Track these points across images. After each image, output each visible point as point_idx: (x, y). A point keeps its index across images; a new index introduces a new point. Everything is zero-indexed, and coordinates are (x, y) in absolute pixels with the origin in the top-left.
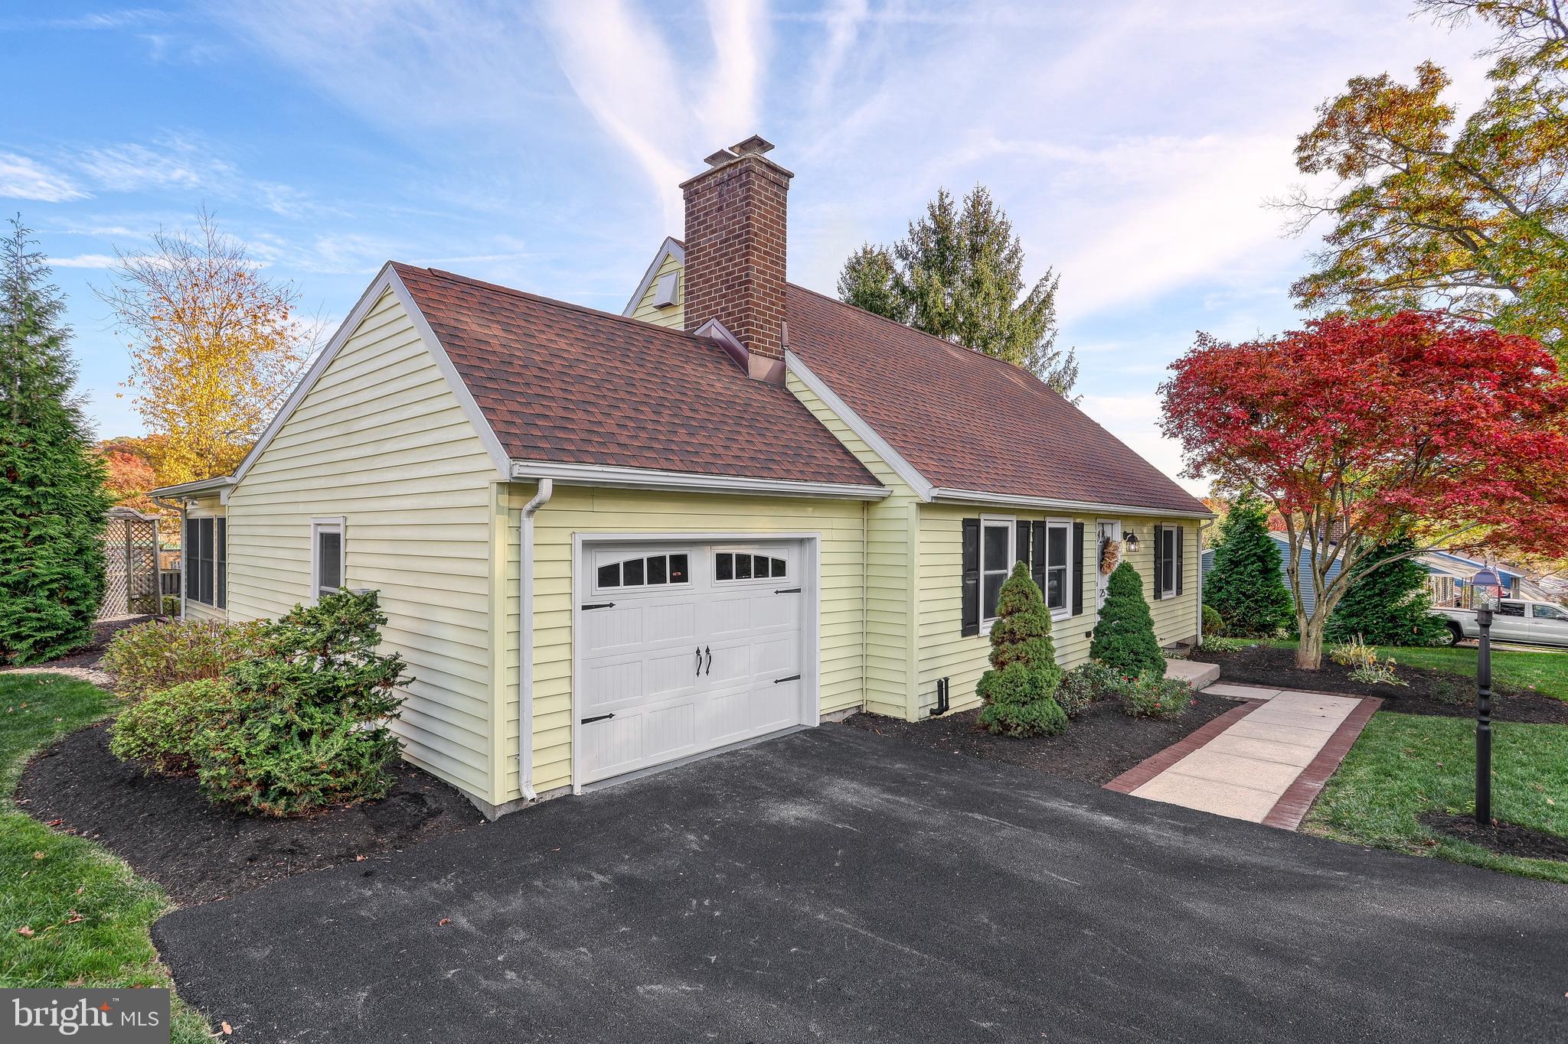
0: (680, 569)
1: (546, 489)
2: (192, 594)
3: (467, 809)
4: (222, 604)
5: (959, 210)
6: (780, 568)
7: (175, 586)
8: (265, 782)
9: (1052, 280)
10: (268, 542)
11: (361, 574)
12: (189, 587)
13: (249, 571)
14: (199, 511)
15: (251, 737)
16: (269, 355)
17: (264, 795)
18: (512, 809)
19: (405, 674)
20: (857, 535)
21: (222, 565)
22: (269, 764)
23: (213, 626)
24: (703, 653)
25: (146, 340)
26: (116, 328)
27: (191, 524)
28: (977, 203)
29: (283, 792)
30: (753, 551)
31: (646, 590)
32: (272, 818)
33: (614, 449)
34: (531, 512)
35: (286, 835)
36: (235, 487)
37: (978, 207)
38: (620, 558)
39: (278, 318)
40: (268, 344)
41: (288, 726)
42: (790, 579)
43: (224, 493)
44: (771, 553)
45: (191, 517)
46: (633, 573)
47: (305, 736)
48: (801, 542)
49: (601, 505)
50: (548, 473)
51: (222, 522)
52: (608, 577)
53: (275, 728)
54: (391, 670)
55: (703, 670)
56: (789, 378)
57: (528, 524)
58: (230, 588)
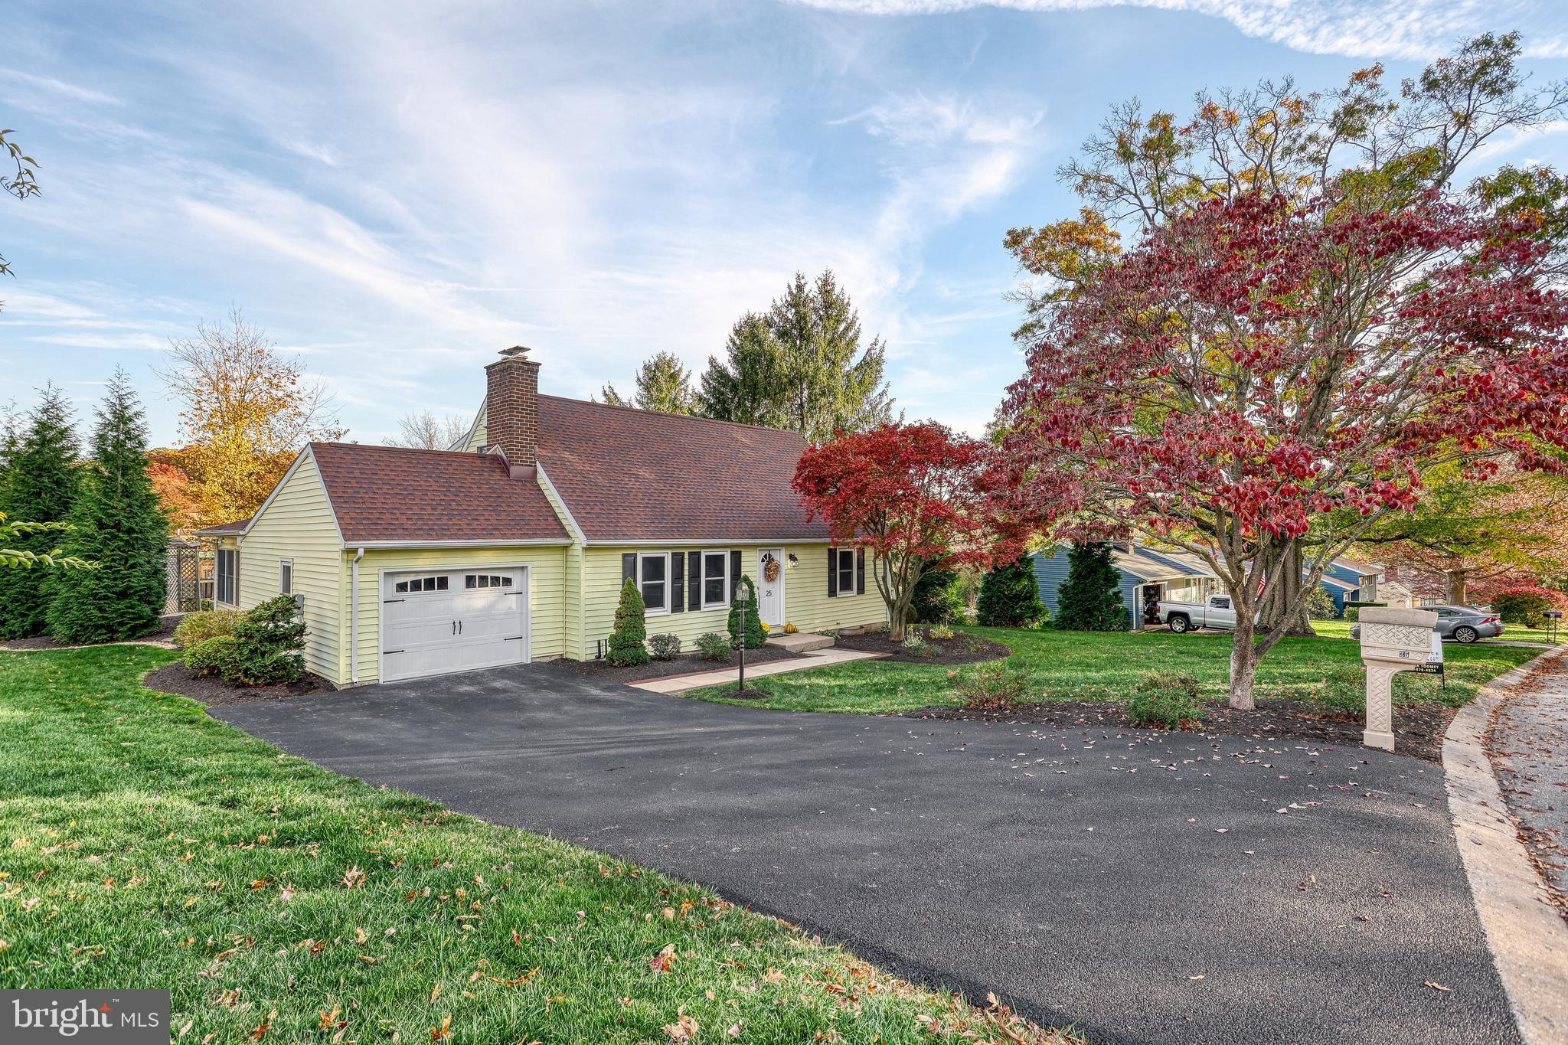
0: (443, 583)
1: (361, 552)
2: (221, 598)
3: (329, 687)
4: (237, 604)
5: (812, 289)
6: (508, 582)
7: (209, 592)
8: (246, 671)
9: (880, 344)
10: (260, 569)
11: (299, 587)
12: (219, 593)
13: (251, 584)
14: (227, 546)
15: (241, 654)
16: (282, 413)
17: (246, 676)
18: (349, 686)
19: (308, 631)
20: (560, 564)
21: (238, 579)
22: (248, 664)
23: (230, 613)
24: (457, 624)
25: (190, 403)
26: (170, 396)
27: (221, 553)
28: (826, 283)
29: (254, 675)
30: (489, 574)
31: (423, 594)
32: (250, 686)
33: (400, 532)
34: (357, 561)
35: (253, 691)
36: (245, 536)
37: (826, 286)
38: (409, 579)
39: (288, 384)
40: (280, 403)
41: (256, 649)
42: (514, 588)
43: (239, 539)
44: (501, 575)
45: (221, 548)
46: (416, 586)
47: (263, 654)
48: (523, 568)
49: (392, 556)
50: (361, 545)
51: (238, 552)
52: (402, 587)
53: (251, 650)
54: (301, 630)
55: (457, 631)
56: (538, 476)
57: (356, 566)
58: (242, 594)
